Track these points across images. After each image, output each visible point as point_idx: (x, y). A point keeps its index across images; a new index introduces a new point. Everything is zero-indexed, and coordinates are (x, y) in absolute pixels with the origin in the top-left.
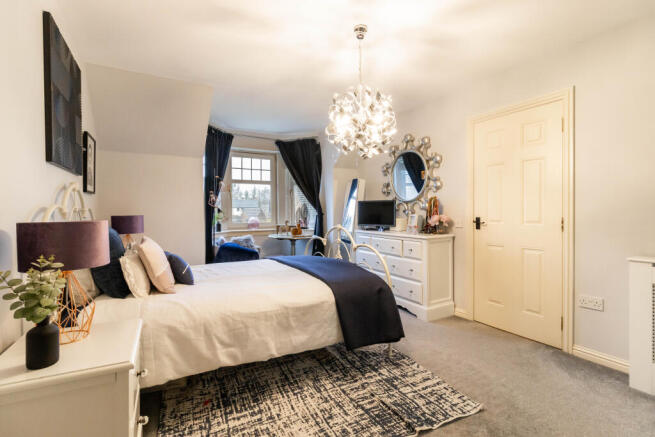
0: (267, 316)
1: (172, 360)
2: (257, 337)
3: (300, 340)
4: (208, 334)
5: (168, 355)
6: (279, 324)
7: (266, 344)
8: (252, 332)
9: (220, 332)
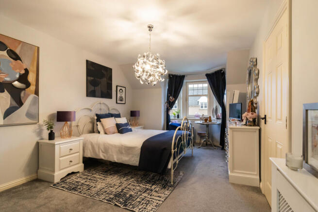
0: (115, 146)
1: (90, 151)
2: (111, 153)
3: (125, 159)
4: (99, 147)
5: (89, 149)
6: (119, 150)
7: (113, 156)
8: (110, 151)
9: (102, 147)
